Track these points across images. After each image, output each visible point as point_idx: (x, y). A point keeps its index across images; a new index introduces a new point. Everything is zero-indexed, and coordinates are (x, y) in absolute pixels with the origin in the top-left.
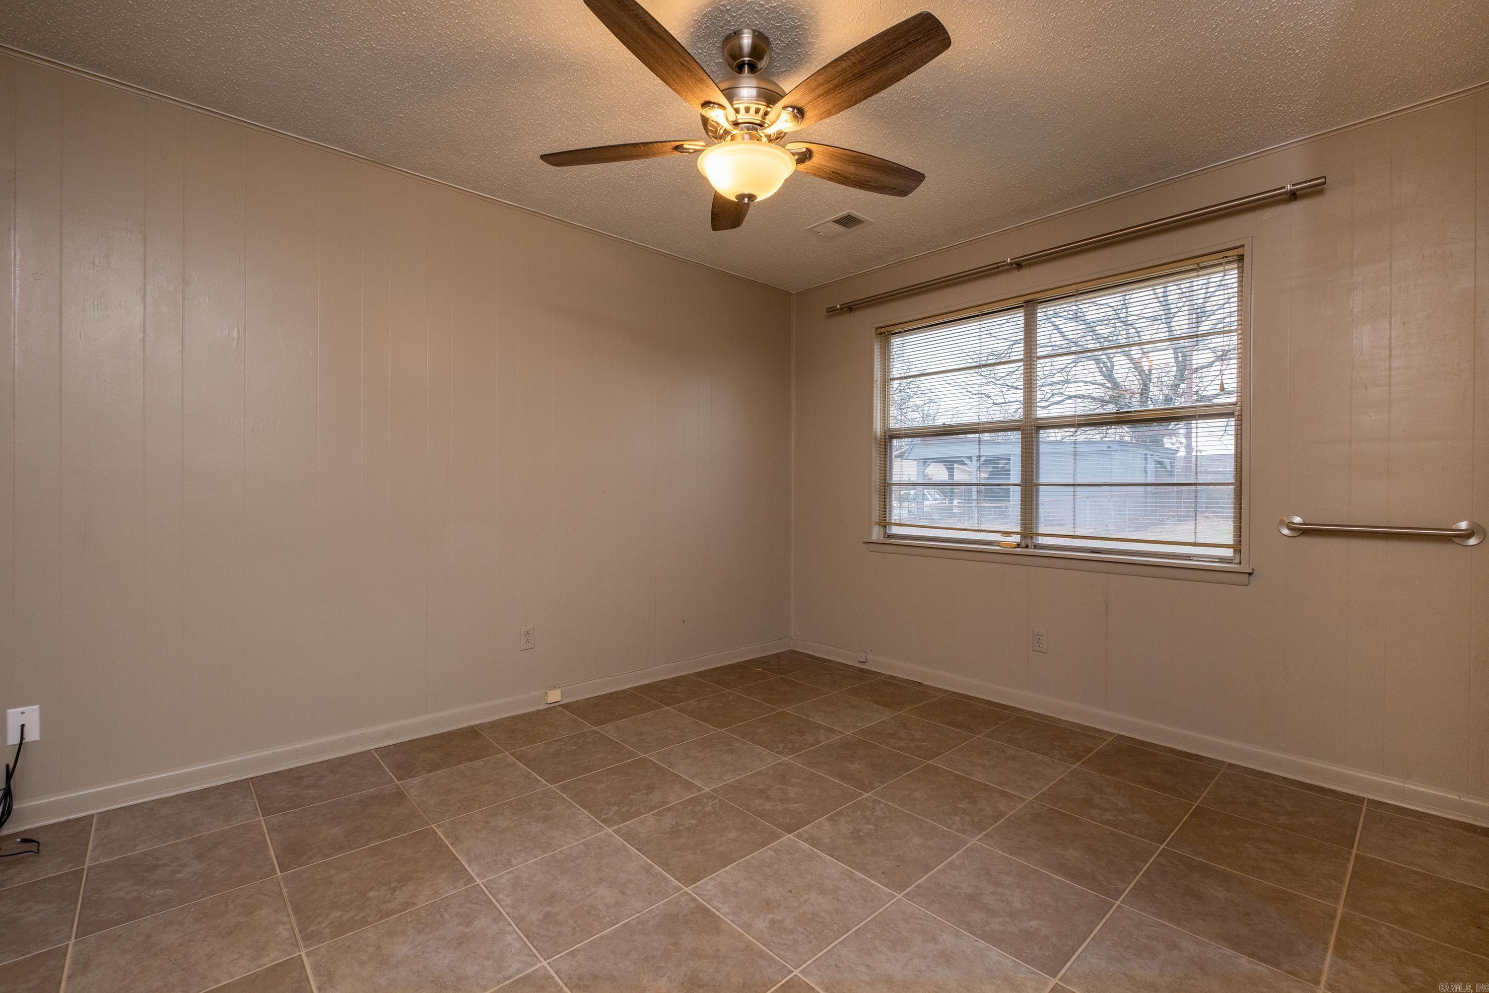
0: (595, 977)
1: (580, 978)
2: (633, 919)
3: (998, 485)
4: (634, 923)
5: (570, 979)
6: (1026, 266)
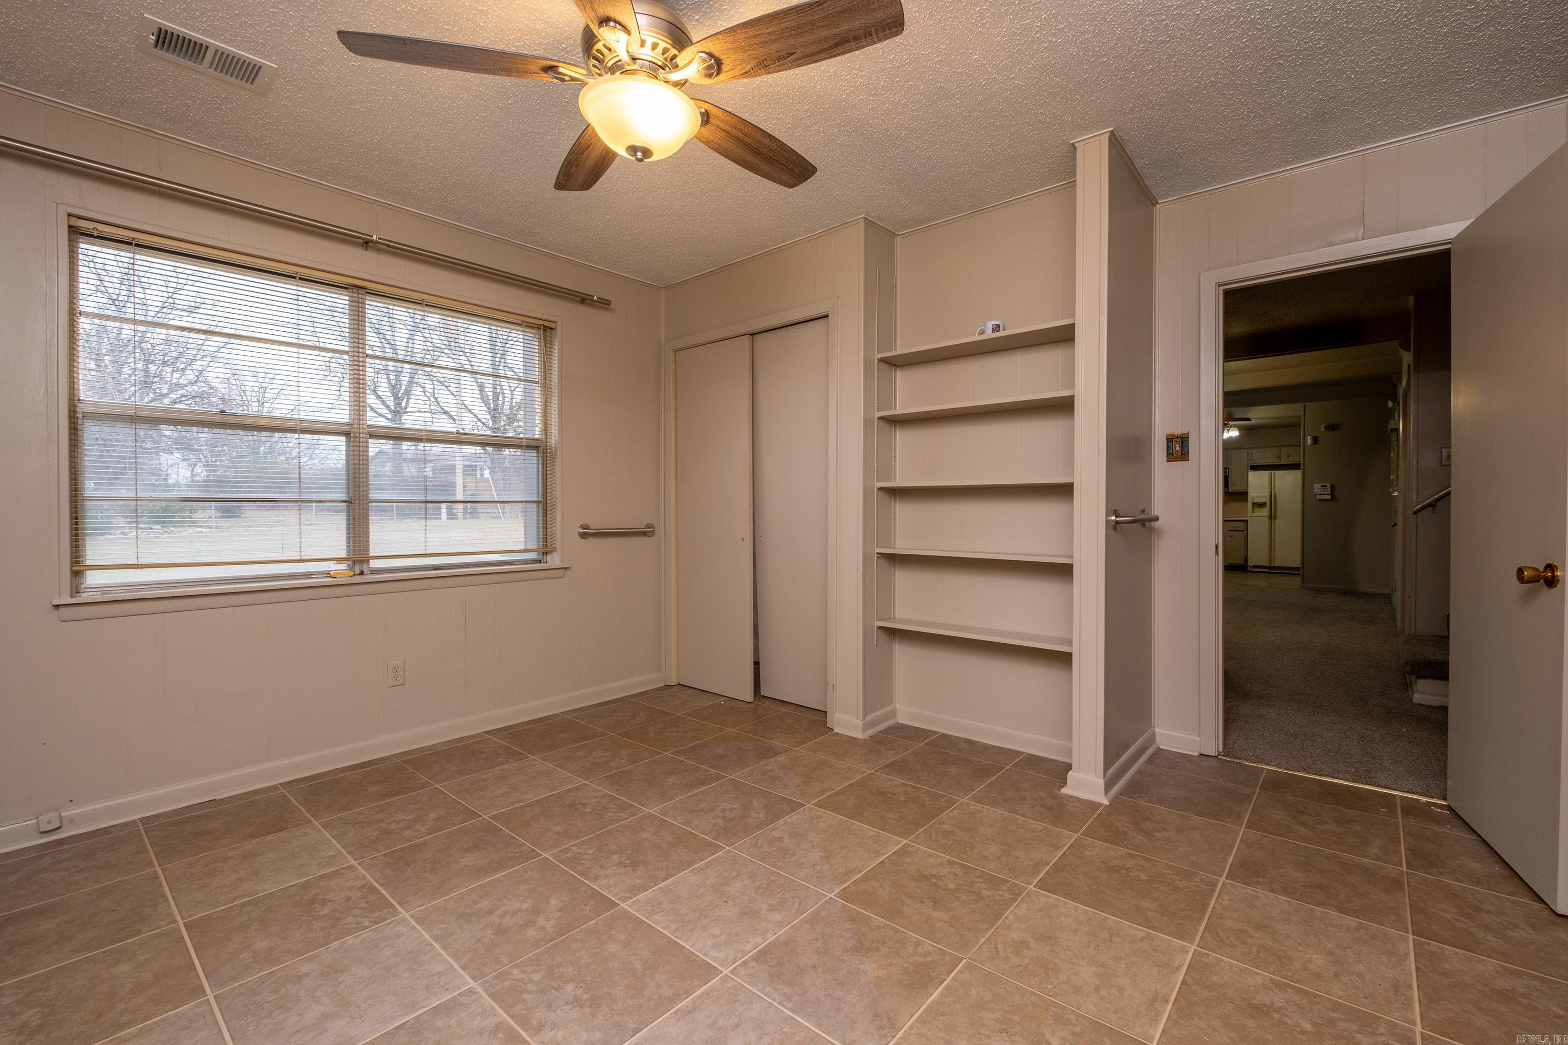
0: (876, 1016)
1: (881, 1028)
2: (784, 1007)
3: (319, 502)
4: (789, 1005)
5: (885, 1036)
6: (372, 248)
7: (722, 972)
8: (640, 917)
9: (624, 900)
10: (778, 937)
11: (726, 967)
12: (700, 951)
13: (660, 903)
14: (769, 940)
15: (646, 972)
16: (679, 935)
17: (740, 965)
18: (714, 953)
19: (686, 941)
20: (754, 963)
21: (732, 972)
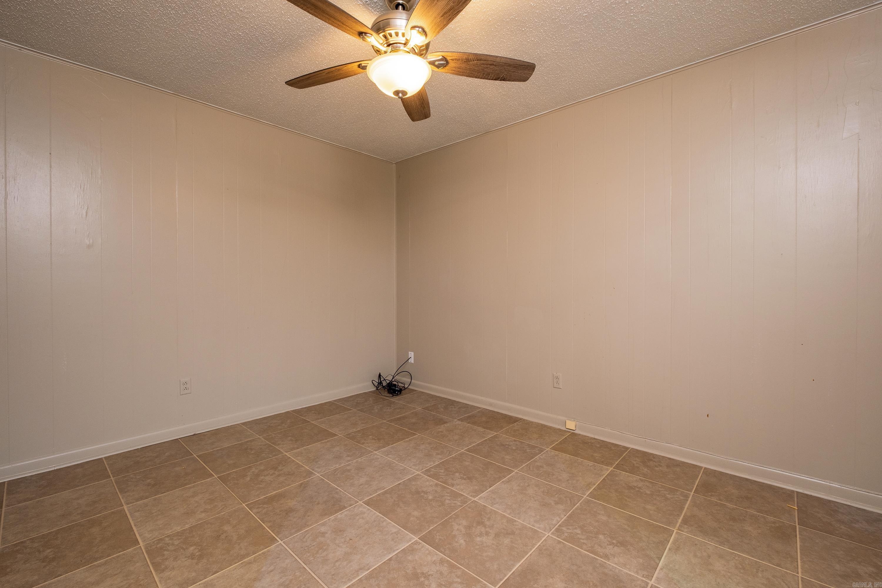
7: (362, 502)
8: (404, 530)
9: (416, 543)
10: (328, 518)
11: (360, 504)
12: (371, 511)
13: (393, 540)
14: (334, 516)
15: (398, 502)
16: (382, 519)
17: (353, 505)
18: (365, 510)
19: (378, 516)
20: (346, 505)
21: (358, 502)
